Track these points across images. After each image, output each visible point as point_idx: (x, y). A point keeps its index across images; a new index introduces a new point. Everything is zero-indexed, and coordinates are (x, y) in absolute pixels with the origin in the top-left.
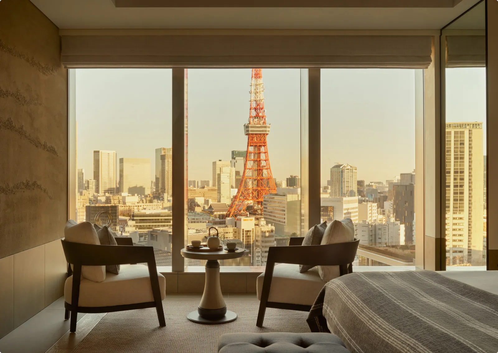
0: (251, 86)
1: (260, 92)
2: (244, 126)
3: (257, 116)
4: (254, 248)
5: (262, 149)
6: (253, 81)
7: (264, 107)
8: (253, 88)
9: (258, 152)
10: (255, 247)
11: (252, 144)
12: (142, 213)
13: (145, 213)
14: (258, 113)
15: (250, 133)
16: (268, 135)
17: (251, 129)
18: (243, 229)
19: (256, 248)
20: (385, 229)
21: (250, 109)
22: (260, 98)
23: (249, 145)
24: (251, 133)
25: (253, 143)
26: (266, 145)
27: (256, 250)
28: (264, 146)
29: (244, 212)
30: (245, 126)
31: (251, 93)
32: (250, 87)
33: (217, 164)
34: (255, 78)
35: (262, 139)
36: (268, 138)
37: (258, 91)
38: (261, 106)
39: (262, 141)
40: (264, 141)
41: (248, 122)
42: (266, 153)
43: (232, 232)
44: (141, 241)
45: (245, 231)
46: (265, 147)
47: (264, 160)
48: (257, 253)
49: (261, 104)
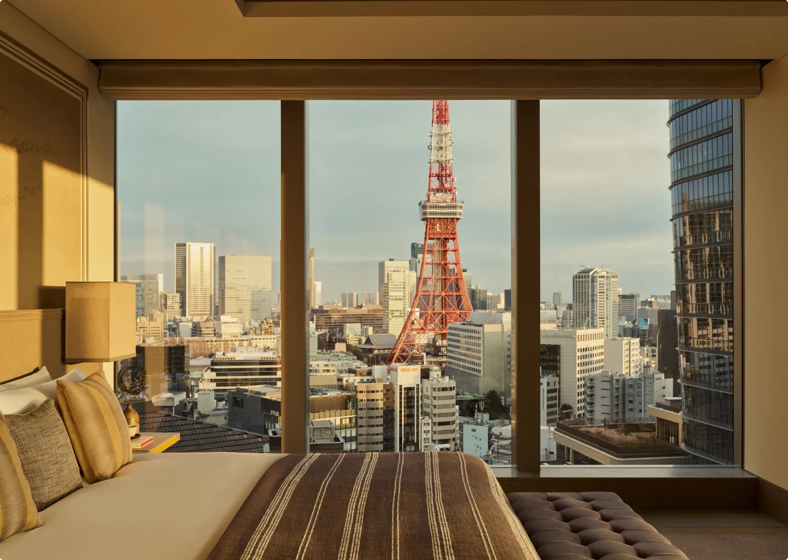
0: (431, 136)
1: (446, 147)
2: (420, 204)
3: (442, 189)
4: (420, 418)
5: (450, 245)
6: (433, 128)
7: (453, 173)
8: (435, 140)
9: (443, 249)
10: (421, 416)
11: (432, 236)
12: (229, 359)
13: (234, 358)
14: (442, 184)
15: (428, 217)
16: (460, 221)
17: (430, 210)
18: (401, 386)
19: (424, 418)
20: (639, 385)
21: (430, 177)
22: (446, 157)
23: (428, 237)
24: (430, 217)
25: (434, 234)
26: (455, 238)
27: (424, 421)
28: (454, 239)
29: (418, 353)
31: (431, 149)
32: (430, 138)
33: (385, 266)
34: (437, 123)
35: (449, 227)
36: (459, 227)
37: (443, 145)
38: (448, 172)
39: (450, 232)
40: (453, 230)
41: (427, 199)
42: (458, 252)
43: (382, 391)
44: (218, 407)
45: (405, 388)
47: (454, 264)
48: (425, 427)
49: (448, 168)
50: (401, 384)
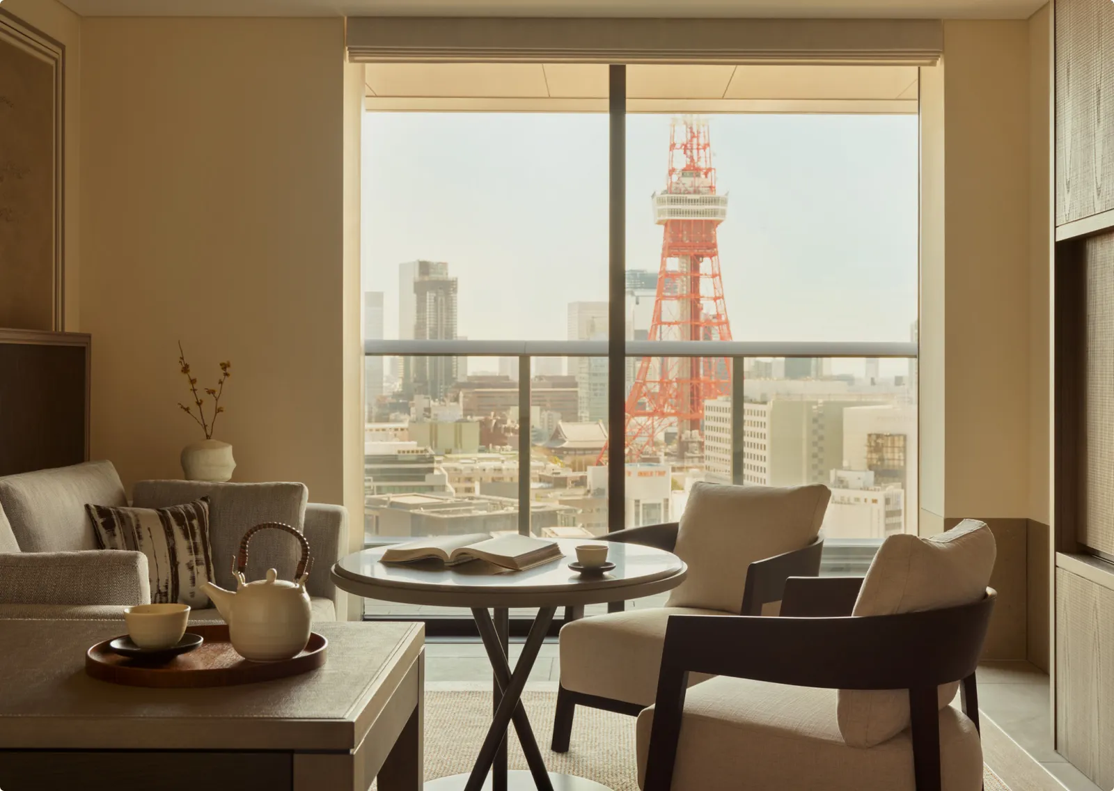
2: (653, 196)
3: (690, 169)
5: (705, 265)
7: (712, 142)
9: (692, 274)
11: (675, 250)
14: (693, 160)
15: (669, 217)
16: (722, 224)
17: (672, 206)
18: (637, 501)
21: (671, 148)
23: (668, 253)
24: (672, 217)
25: (678, 247)
26: (715, 255)
28: (710, 256)
30: (655, 198)
35: (704, 235)
38: (702, 141)
39: (705, 243)
40: (710, 241)
41: (665, 187)
42: (718, 277)
45: (644, 505)
46: (713, 258)
47: (711, 299)
49: (702, 135)
50: (637, 498)
